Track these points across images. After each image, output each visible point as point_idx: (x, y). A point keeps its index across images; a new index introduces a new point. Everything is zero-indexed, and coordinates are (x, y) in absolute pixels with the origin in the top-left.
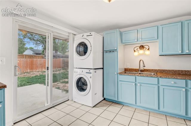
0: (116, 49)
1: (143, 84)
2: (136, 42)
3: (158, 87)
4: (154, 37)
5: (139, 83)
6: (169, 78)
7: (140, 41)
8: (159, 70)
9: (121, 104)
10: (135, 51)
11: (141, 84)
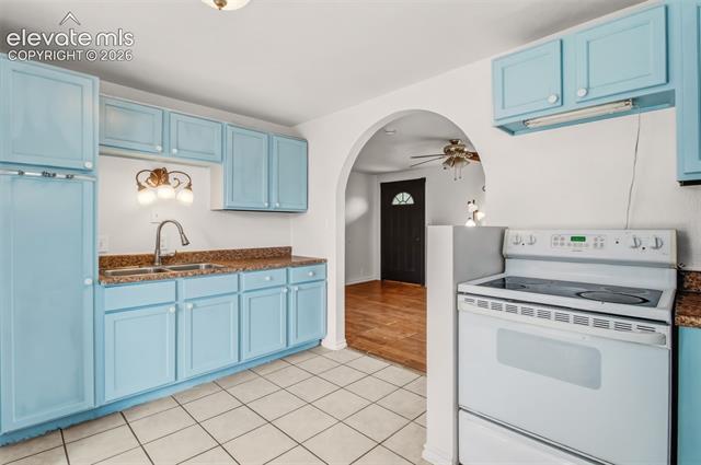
0: (89, 165)
1: (201, 301)
2: (157, 153)
3: (239, 296)
4: (213, 154)
5: (186, 301)
6: (261, 269)
7: (174, 156)
8: (211, 252)
9: (114, 413)
10: (141, 187)
11: (196, 302)
